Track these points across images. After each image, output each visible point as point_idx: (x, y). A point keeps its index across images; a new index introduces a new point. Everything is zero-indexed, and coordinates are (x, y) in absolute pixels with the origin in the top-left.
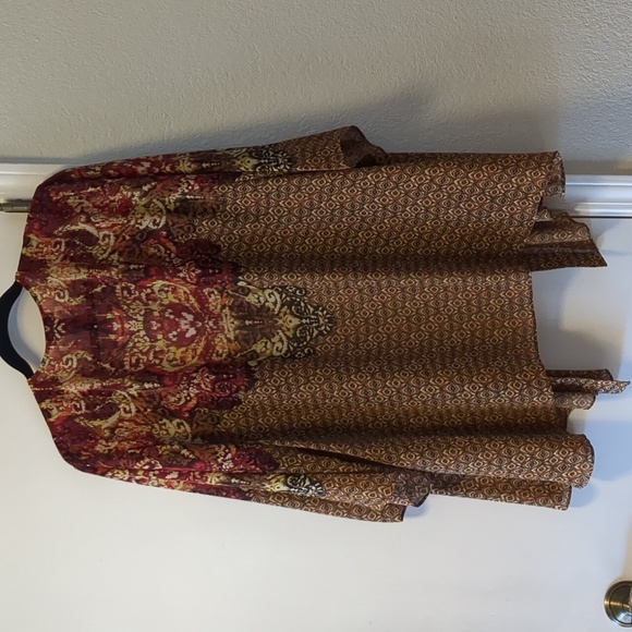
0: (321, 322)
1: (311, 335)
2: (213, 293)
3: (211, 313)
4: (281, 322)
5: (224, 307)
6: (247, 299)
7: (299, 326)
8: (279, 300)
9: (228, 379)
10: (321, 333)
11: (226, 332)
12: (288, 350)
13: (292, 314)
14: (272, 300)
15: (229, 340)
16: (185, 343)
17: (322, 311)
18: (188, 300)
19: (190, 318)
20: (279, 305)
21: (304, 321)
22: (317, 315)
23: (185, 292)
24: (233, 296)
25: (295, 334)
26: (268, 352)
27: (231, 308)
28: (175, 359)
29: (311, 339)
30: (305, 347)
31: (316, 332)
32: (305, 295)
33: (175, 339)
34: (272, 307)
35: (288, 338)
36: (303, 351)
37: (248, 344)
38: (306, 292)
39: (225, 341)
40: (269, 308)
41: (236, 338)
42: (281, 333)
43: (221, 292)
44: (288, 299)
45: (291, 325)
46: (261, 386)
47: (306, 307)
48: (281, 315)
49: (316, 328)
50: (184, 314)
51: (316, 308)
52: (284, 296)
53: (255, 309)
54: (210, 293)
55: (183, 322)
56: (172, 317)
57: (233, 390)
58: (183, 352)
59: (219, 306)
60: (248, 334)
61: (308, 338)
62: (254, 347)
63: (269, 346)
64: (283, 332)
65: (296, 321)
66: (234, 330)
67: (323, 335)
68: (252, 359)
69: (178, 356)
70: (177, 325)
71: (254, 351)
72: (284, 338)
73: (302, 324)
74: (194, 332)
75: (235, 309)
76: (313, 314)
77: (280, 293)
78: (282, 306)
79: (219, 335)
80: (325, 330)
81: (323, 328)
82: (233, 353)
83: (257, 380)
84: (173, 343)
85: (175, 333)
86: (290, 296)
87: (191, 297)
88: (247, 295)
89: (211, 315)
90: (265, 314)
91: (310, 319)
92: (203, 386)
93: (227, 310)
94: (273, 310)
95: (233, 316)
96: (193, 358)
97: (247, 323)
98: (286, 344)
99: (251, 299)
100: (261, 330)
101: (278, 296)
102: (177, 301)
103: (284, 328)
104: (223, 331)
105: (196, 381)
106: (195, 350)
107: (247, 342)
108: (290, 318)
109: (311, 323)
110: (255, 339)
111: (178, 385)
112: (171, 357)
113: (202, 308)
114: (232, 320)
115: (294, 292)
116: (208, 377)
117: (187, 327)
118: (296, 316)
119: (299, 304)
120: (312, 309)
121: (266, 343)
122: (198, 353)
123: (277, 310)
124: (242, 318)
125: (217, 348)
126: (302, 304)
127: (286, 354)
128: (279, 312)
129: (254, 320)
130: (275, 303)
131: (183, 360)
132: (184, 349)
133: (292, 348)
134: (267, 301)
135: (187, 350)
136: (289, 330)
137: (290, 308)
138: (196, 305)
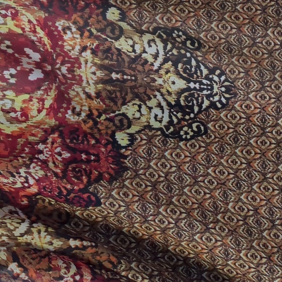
0: (215, 90)
1: (200, 106)
2: (69, 28)
3: (66, 54)
4: (160, 81)
5: (84, 49)
6: (117, 44)
7: (183, 91)
8: (161, 52)
9: (88, 161)
10: (213, 105)
11: (84, 84)
12: (171, 122)
13: (177, 73)
14: (152, 50)
15: (89, 96)
16: (28, 88)
17: (219, 76)
18: (35, 32)
19: (36, 57)
20: (160, 59)
21: (192, 85)
22: (211, 80)
23: (30, 22)
24: (97, 38)
25: (178, 102)
26: (143, 119)
27: (94, 52)
28: (13, 110)
29: (200, 112)
30: (194, 120)
31: (206, 103)
32: (198, 49)
33: (13, 81)
34: (151, 60)
35: (169, 104)
36: (190, 126)
37: (116, 103)
38: (199, 43)
39: (83, 96)
40: (146, 61)
41: (98, 95)
42: (159, 97)
43: (81, 30)
44: (175, 52)
45: (174, 89)
46: (132, 178)
47: (198, 67)
48: (162, 72)
49: (208, 97)
50: (28, 50)
51: (212, 71)
52: (169, 46)
53: (127, 59)
54: (66, 29)
55: (25, 60)
56: (10, 51)
57: (93, 177)
58: (24, 101)
59: (78, 48)
60: (115, 91)
61: (196, 109)
62: (123, 109)
63: (144, 110)
64: (162, 95)
65: (181, 84)
66: (96, 83)
67: (216, 108)
68: (121, 128)
69: (18, 105)
70: (17, 62)
71: (124, 115)
72: (164, 104)
73: (188, 89)
74: (41, 76)
75: (100, 54)
76: (207, 78)
77: (165, 42)
78: (166, 61)
79: (74, 87)
80: (220, 101)
81: (216, 98)
82: (95, 113)
83: (127, 169)
84: (11, 87)
85: (13, 71)
86: (179, 48)
87: (38, 29)
88: (117, 39)
89: (65, 57)
90: (140, 68)
91: (201, 83)
92: (51, 165)
93: (88, 54)
94: (152, 65)
95: (95, 64)
96: (39, 111)
97: (114, 76)
98: (167, 112)
99: (123, 45)
100: (132, 88)
101: (161, 45)
102: (19, 31)
103: (164, 91)
104: (80, 81)
105: (41, 157)
106: (41, 100)
107: (114, 100)
108: (173, 77)
109: (201, 90)
110: (124, 99)
111: (16, 157)
112: (8, 107)
113: (54, 45)
114: (94, 69)
115: (184, 43)
116: (60, 154)
117: (31, 67)
118: (182, 77)
119: (189, 62)
120: (205, 72)
121: (140, 106)
122: (47, 104)
123: (157, 65)
124: (108, 69)
125: (73, 103)
126: (194, 63)
127: (168, 128)
128: (160, 68)
129: (124, 73)
130: (156, 56)
131: (25, 113)
132: (27, 96)
133: (175, 120)
134: (144, 52)
135: (31, 100)
136: (170, 93)
137: (175, 65)
138: (46, 40)
